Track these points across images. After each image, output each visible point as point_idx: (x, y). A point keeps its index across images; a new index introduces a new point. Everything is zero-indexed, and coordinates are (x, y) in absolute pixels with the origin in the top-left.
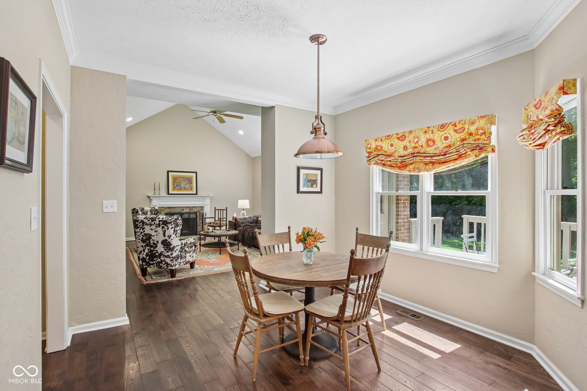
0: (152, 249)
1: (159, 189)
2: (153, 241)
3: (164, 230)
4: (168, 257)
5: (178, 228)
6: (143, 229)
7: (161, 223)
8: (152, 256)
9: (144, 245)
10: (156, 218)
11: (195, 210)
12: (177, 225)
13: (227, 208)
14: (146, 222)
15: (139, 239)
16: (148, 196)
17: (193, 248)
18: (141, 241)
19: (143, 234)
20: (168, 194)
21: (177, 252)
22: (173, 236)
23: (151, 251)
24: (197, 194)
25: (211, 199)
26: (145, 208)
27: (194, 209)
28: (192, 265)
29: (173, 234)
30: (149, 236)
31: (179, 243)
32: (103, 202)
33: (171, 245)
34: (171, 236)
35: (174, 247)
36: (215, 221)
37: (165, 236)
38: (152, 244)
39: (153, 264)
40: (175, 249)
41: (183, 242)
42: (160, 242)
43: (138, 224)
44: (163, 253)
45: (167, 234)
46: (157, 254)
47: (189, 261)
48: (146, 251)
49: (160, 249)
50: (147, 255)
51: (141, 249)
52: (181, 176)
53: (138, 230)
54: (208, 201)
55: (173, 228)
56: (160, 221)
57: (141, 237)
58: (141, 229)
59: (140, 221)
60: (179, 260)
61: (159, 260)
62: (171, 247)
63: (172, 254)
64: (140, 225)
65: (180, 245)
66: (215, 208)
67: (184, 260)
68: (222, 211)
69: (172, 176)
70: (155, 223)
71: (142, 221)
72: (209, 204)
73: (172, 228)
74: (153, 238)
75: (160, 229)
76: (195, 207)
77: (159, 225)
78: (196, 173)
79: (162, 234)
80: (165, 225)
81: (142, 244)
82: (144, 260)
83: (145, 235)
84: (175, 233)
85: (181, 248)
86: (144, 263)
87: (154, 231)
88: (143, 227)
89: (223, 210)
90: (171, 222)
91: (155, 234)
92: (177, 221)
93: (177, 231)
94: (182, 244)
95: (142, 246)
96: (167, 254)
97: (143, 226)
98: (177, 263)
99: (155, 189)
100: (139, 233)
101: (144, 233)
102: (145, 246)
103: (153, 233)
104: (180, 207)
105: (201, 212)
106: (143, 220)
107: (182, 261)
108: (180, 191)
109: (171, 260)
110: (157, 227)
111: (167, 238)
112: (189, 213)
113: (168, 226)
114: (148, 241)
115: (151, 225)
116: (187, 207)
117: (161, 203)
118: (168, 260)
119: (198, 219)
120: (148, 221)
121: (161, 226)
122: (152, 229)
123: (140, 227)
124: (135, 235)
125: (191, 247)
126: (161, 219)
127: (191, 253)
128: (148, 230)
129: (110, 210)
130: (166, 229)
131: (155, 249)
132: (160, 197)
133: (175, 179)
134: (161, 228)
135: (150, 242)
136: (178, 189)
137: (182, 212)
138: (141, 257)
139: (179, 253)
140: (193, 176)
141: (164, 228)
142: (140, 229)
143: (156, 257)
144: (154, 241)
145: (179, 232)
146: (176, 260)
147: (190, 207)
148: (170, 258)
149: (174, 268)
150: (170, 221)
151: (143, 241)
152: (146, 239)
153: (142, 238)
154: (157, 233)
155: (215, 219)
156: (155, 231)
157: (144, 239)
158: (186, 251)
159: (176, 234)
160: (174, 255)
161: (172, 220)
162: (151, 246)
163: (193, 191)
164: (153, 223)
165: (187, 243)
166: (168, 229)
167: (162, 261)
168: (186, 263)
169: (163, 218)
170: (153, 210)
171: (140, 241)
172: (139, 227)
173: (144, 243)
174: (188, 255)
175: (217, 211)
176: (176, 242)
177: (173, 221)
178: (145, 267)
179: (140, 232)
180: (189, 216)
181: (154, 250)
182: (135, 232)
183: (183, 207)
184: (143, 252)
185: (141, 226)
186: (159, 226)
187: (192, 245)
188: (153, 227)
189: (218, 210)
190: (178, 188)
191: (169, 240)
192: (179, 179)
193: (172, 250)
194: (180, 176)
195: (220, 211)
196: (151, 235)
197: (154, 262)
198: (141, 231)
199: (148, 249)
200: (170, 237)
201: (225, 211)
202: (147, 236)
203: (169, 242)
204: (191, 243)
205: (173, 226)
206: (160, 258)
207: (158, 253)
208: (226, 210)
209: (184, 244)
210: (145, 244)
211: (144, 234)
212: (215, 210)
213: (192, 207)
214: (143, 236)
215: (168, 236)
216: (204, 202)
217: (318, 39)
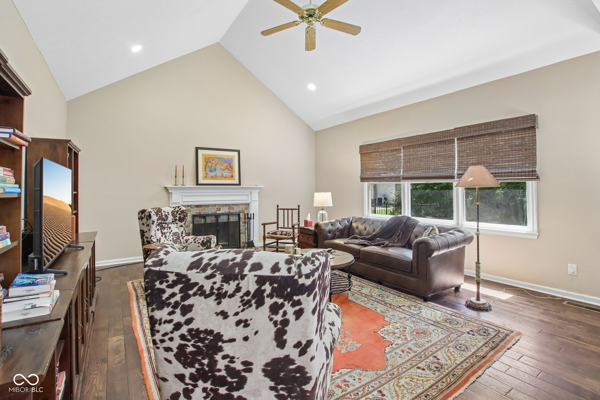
1: (183, 176)
2: (226, 362)
3: (279, 318)
6: (187, 310)
7: (267, 288)
10: (242, 265)
11: (236, 210)
13: (299, 206)
14: (196, 284)
15: (168, 349)
16: (165, 188)
18: (177, 356)
19: (184, 330)
20: (197, 184)
24: (240, 184)
25: (261, 191)
26: (163, 209)
27: (235, 207)
34: (309, 343)
36: (278, 228)
37: (281, 343)
45: (291, 338)
52: (217, 155)
53: (162, 314)
56: (261, 280)
57: (177, 342)
58: (178, 311)
59: (172, 278)
64: (173, 295)
66: (278, 206)
68: (290, 211)
69: (203, 155)
70: (238, 289)
71: (181, 278)
74: (228, 349)
76: (237, 205)
78: (239, 152)
79: (272, 335)
80: (288, 298)
83: (195, 334)
87: (232, 319)
88: (187, 303)
89: (292, 209)
91: (239, 332)
97: (184, 299)
99: (176, 176)
100: (169, 327)
101: (191, 326)
104: (215, 205)
106: (184, 272)
108: (215, 179)
110: (246, 304)
111: (294, 354)
112: (228, 215)
113: (299, 303)
114: (206, 361)
115: (220, 296)
116: (226, 205)
117: (186, 199)
119: (241, 224)
120: (208, 278)
121: (269, 302)
122: (224, 315)
123: (172, 301)
124: (153, 332)
126: (266, 272)
130: (291, 316)
132: (184, 188)
133: (207, 160)
134: (265, 309)
135: (213, 363)
136: (212, 177)
137: (218, 212)
140: (234, 156)
141: (281, 312)
142: (170, 309)
144: (232, 360)
147: (229, 205)
150: (308, 282)
152: (199, 351)
153: (181, 348)
154: (248, 331)
155: (278, 224)
156: (238, 323)
157: (190, 349)
163: (234, 180)
164: (230, 287)
166: (299, 314)
170: (178, 212)
171: (170, 356)
172: (170, 304)
175: (281, 212)
179: (171, 321)
180: (228, 219)
182: (153, 321)
183: (219, 205)
185: (178, 298)
186: (260, 303)
188: (227, 304)
189: (284, 209)
190: (213, 174)
191: (300, 361)
192: (213, 160)
194: (214, 155)
195: (286, 211)
196: (219, 337)
198: (178, 317)
201: (295, 212)
202: (202, 340)
208: (299, 209)
210: (193, 371)
211: (190, 331)
212: (278, 209)
213: (233, 205)
214: (183, 337)
215: (298, 345)
216: (250, 196)
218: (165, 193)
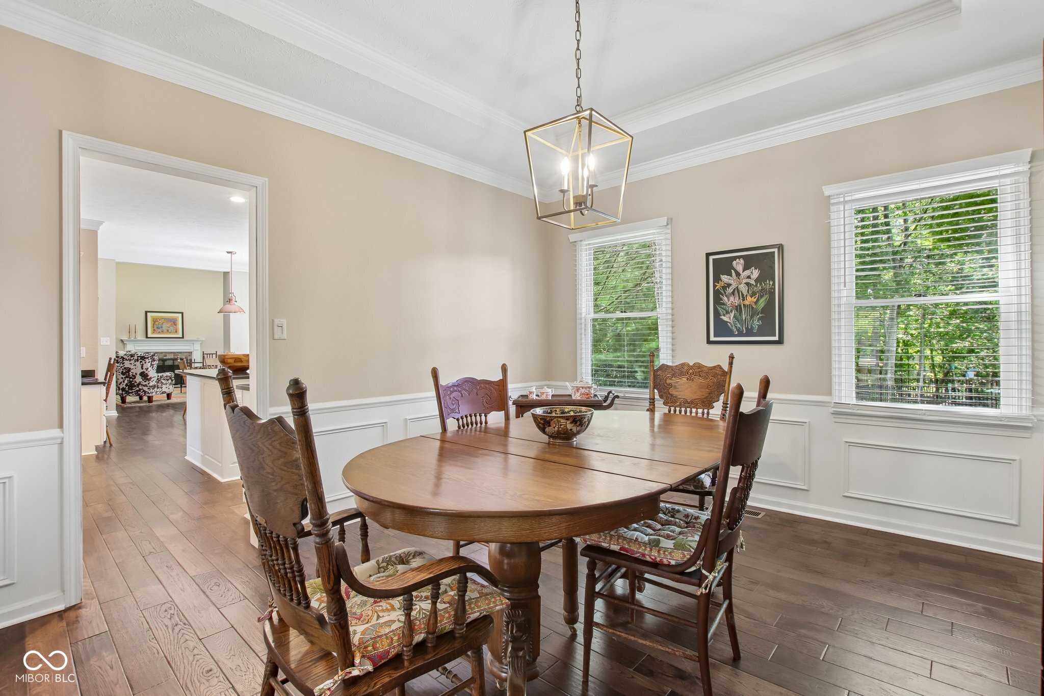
0: (131, 380)
1: (135, 332)
2: (132, 373)
3: (142, 364)
4: (145, 386)
5: (154, 363)
6: (123, 363)
7: (139, 358)
8: (131, 385)
9: (124, 377)
10: (134, 354)
11: (180, 356)
12: (154, 360)
16: (122, 340)
17: (170, 381)
18: (122, 374)
19: (123, 368)
20: (147, 337)
21: (154, 382)
22: (150, 369)
23: (130, 382)
24: (183, 337)
25: (202, 343)
28: (169, 396)
29: (150, 367)
30: (129, 370)
31: (156, 375)
33: (148, 376)
34: (148, 368)
35: (151, 378)
37: (142, 368)
38: (131, 376)
39: (132, 392)
40: (152, 380)
41: (160, 375)
42: (138, 374)
43: (118, 360)
44: (141, 383)
45: (144, 367)
46: (136, 384)
47: (165, 392)
48: (126, 382)
49: (138, 379)
50: (126, 385)
51: (122, 380)
53: (118, 365)
54: (197, 346)
56: (138, 357)
57: (122, 370)
59: (120, 357)
60: (156, 389)
61: (138, 389)
62: (149, 377)
63: (149, 384)
64: (120, 360)
66: (204, 352)
67: (161, 390)
68: (211, 355)
69: (152, 317)
71: (122, 357)
72: (199, 349)
73: (149, 362)
74: (132, 371)
75: (138, 363)
76: (181, 353)
77: (138, 360)
78: (182, 313)
79: (140, 367)
80: (143, 360)
81: (122, 376)
82: (123, 389)
83: (125, 368)
85: (158, 379)
86: (124, 393)
87: (133, 365)
89: (213, 354)
90: (148, 358)
91: (135, 367)
92: (154, 357)
93: (153, 365)
94: (158, 376)
95: (122, 378)
96: (144, 383)
97: (123, 361)
98: (153, 391)
99: (129, 332)
102: (125, 378)
103: (132, 367)
104: (162, 353)
105: (189, 358)
107: (158, 390)
108: (162, 334)
109: (148, 389)
110: (135, 361)
111: (145, 370)
112: (174, 360)
113: (145, 361)
114: (127, 374)
115: (130, 360)
116: (171, 353)
117: (137, 348)
118: (145, 389)
120: (128, 357)
121: (140, 361)
122: (131, 364)
125: (168, 380)
126: (139, 355)
127: (168, 385)
128: (127, 364)
129: (105, 343)
131: (134, 380)
132: (135, 341)
133: (155, 321)
135: (129, 374)
136: (159, 332)
137: (164, 358)
138: (121, 388)
139: (156, 384)
140: (178, 317)
143: (135, 386)
145: (155, 366)
146: (153, 389)
147: (174, 353)
148: (147, 386)
149: (151, 395)
151: (123, 373)
152: (126, 372)
153: (122, 372)
154: (136, 367)
157: (124, 371)
158: (162, 383)
159: (152, 368)
160: (151, 384)
162: (131, 378)
163: (178, 334)
164: (132, 358)
165: (163, 376)
166: (145, 363)
167: (140, 390)
168: (163, 393)
169: (141, 355)
171: (120, 374)
173: (123, 375)
174: (164, 386)
176: (152, 373)
177: (150, 357)
178: (124, 395)
180: (173, 363)
183: (165, 353)
184: (123, 383)
186: (138, 361)
187: (168, 378)
188: (132, 362)
190: (159, 330)
191: (146, 372)
192: (160, 320)
193: (149, 380)
194: (162, 316)
195: (208, 355)
196: (130, 369)
197: (133, 391)
198: (122, 365)
199: (127, 380)
200: (147, 369)
202: (127, 369)
203: (147, 374)
204: (167, 376)
205: (150, 360)
206: (138, 387)
208: (216, 354)
213: (178, 352)
216: (192, 347)
217: (231, 253)
218: (120, 344)
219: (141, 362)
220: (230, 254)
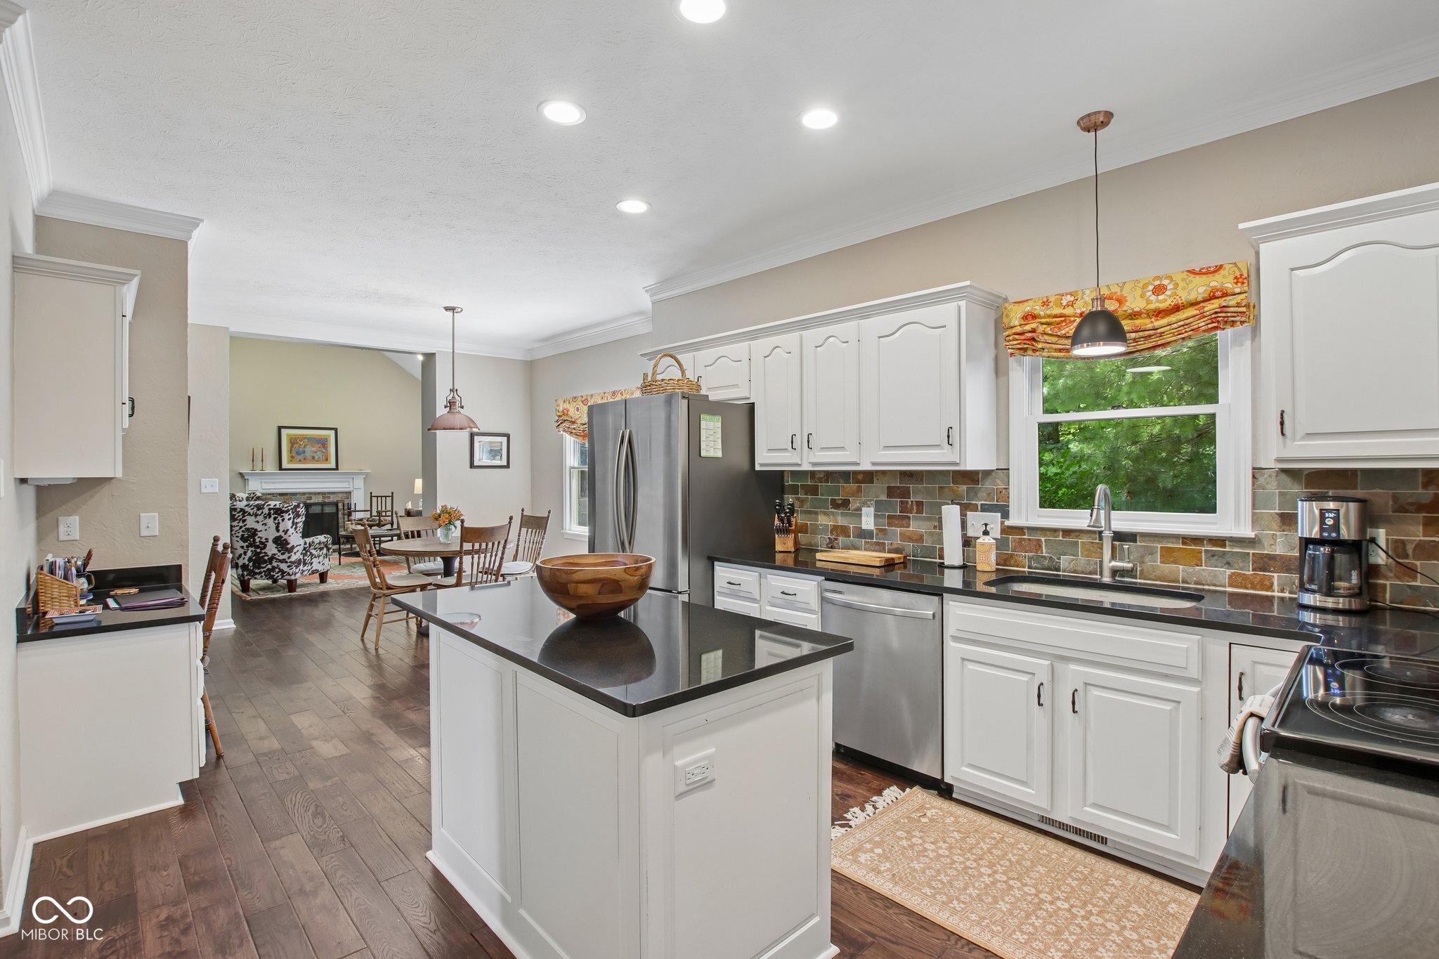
0: (258, 550)
1: (262, 460)
2: (259, 539)
3: (276, 522)
4: (283, 561)
5: (299, 520)
6: (244, 521)
7: (272, 512)
8: (258, 560)
9: (245, 544)
10: (264, 505)
11: (333, 499)
12: (298, 516)
13: (392, 493)
14: (248, 511)
15: (237, 537)
16: (241, 474)
17: (325, 551)
18: (241, 539)
19: (243, 529)
20: (281, 469)
21: (298, 554)
22: (291, 531)
23: (256, 554)
24: (337, 468)
25: (367, 477)
26: (237, 495)
27: (332, 496)
28: (323, 577)
29: (292, 527)
30: (254, 532)
31: (301, 541)
32: (200, 481)
33: (288, 544)
34: (288, 530)
35: (293, 547)
36: (371, 516)
37: (278, 531)
38: (258, 544)
39: (260, 573)
40: (295, 550)
41: (308, 540)
42: (270, 541)
43: (235, 515)
44: (276, 556)
45: (281, 528)
46: (266, 558)
47: (317, 571)
48: (249, 553)
49: (271, 550)
50: (250, 560)
51: (241, 551)
52: (306, 435)
53: (235, 523)
54: (359, 483)
55: (292, 520)
56: (270, 509)
57: (241, 533)
58: (241, 522)
59: (239, 510)
60: (301, 567)
61: (269, 567)
62: (289, 546)
63: (289, 558)
64: (239, 516)
65: (303, 544)
66: (371, 493)
67: (309, 567)
68: (384, 498)
69: (288, 435)
70: (262, 513)
71: (242, 510)
72: (363, 487)
73: (289, 519)
74: (260, 534)
75: (270, 522)
76: (334, 493)
77: (269, 515)
78: (336, 430)
79: (275, 528)
80: (279, 515)
81: (241, 543)
82: (244, 567)
83: (247, 530)
84: (294, 527)
85: (305, 549)
86: (245, 573)
87: (261, 523)
89: (386, 497)
90: (288, 511)
91: (264, 527)
92: (298, 510)
93: (296, 523)
94: (305, 543)
95: (242, 547)
96: (281, 557)
97: (243, 517)
98: (297, 571)
99: (253, 460)
100: (238, 528)
101: (246, 527)
102: (247, 547)
103: (259, 527)
104: (304, 494)
105: (346, 502)
106: (243, 508)
107: (305, 568)
108: (303, 463)
109: (289, 567)
110: (265, 518)
111: (283, 534)
112: (323, 504)
113: (283, 516)
114: (252, 540)
115: (256, 515)
116: (319, 493)
117: (266, 486)
118: (284, 566)
119: (340, 516)
120: (252, 509)
121: (273, 516)
123: (239, 518)
124: (231, 530)
125: (321, 549)
126: (271, 507)
127: (321, 558)
128: (251, 522)
129: (209, 490)
130: (280, 521)
131: (263, 551)
132: (263, 475)
133: (293, 441)
134: (272, 519)
135: (254, 540)
136: (300, 461)
137: (308, 502)
138: (240, 564)
139: (301, 557)
140: (329, 436)
141: (277, 520)
142: (238, 521)
143: (265, 562)
144: (261, 538)
145: (300, 525)
146: (297, 567)
147: (323, 494)
148: (287, 562)
149: (293, 577)
150: (286, 509)
151: (243, 539)
152: (249, 536)
153: (243, 535)
154: (266, 527)
155: (371, 513)
156: (263, 525)
157: (246, 536)
158: (312, 554)
159: (296, 529)
160: (294, 558)
161: (290, 508)
162: (257, 547)
163: (330, 463)
164: (259, 512)
165: (313, 542)
166: (283, 520)
167: (274, 568)
168: (313, 572)
169: (275, 505)
171: (238, 539)
173: (244, 542)
174: (315, 561)
175: (374, 499)
176: (295, 539)
177: (292, 509)
178: (246, 578)
179: (238, 526)
180: (322, 510)
181: (261, 553)
182: (231, 526)
183: (309, 493)
184: (243, 556)
186: (270, 517)
187: (322, 546)
188: (260, 518)
189: (377, 497)
190: (300, 457)
191: (285, 537)
192: (301, 441)
193: (290, 550)
194: (303, 435)
195: (379, 498)
196: (256, 530)
197: (262, 570)
198: (241, 524)
199: (252, 551)
200: (286, 532)
201: (389, 499)
202: (250, 532)
203: (285, 540)
204: (320, 543)
205: (292, 516)
206: (271, 563)
207: (268, 556)
208: (392, 496)
209: (310, 543)
210: (247, 544)
212: (371, 497)
213: (329, 493)
214: (243, 531)
215: (284, 531)
216: (351, 483)
217: (452, 309)
218: (239, 480)
219: (275, 519)
220: (450, 313)
